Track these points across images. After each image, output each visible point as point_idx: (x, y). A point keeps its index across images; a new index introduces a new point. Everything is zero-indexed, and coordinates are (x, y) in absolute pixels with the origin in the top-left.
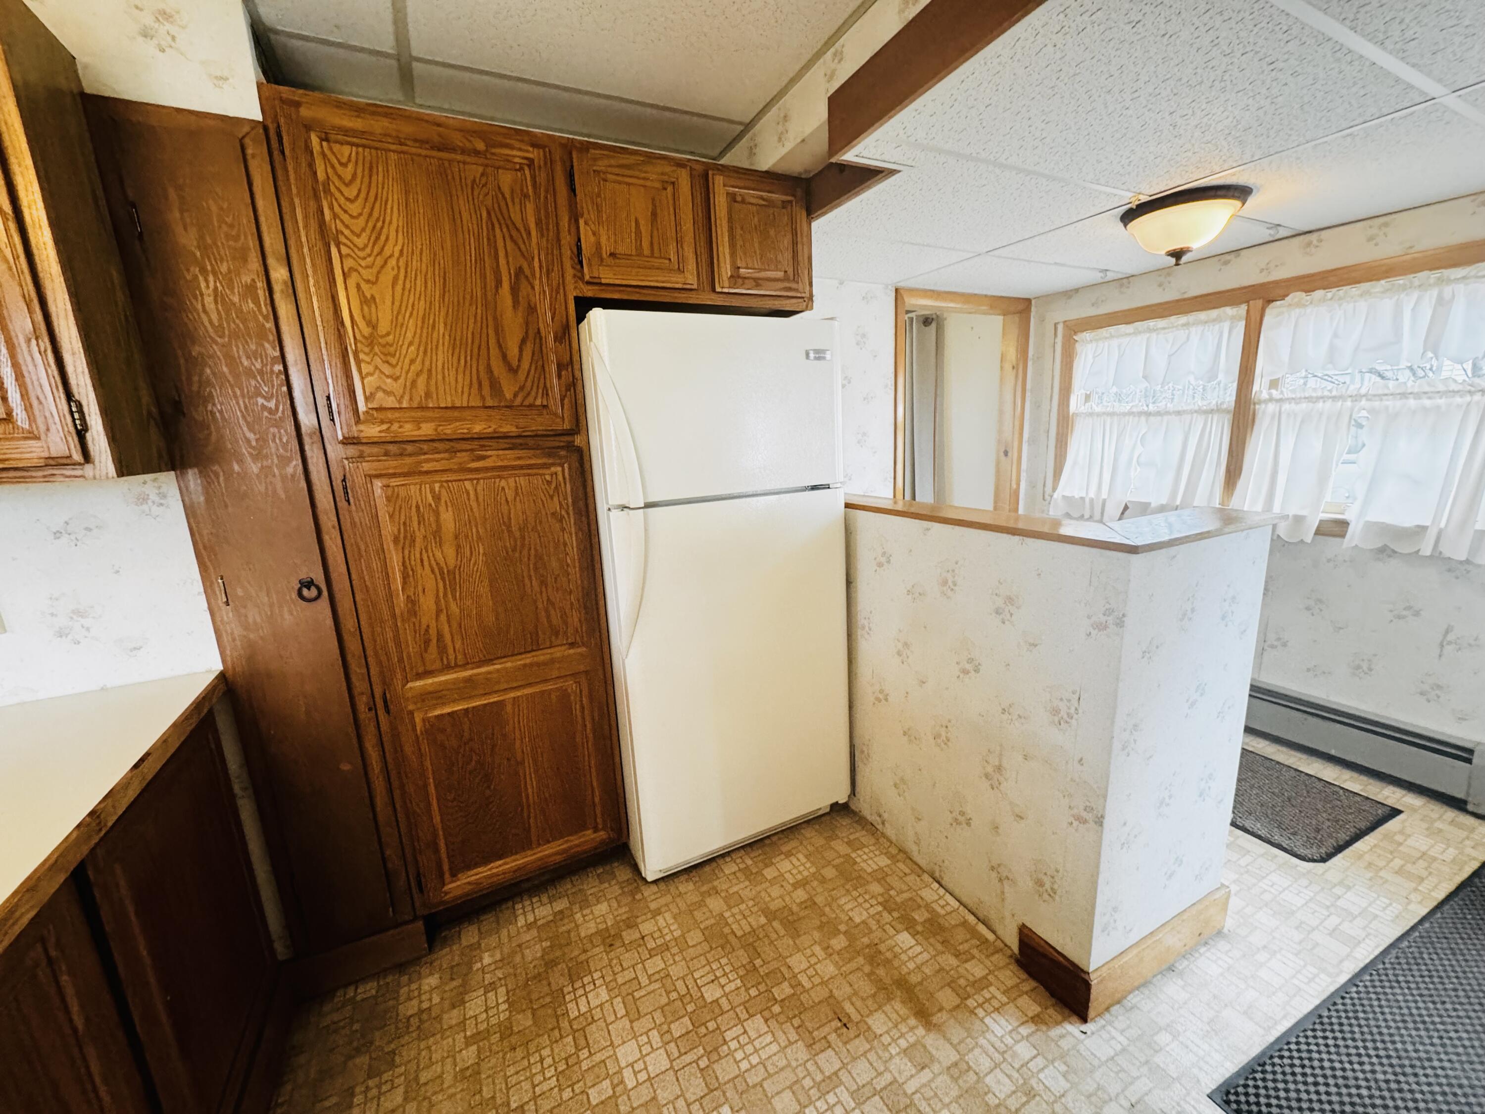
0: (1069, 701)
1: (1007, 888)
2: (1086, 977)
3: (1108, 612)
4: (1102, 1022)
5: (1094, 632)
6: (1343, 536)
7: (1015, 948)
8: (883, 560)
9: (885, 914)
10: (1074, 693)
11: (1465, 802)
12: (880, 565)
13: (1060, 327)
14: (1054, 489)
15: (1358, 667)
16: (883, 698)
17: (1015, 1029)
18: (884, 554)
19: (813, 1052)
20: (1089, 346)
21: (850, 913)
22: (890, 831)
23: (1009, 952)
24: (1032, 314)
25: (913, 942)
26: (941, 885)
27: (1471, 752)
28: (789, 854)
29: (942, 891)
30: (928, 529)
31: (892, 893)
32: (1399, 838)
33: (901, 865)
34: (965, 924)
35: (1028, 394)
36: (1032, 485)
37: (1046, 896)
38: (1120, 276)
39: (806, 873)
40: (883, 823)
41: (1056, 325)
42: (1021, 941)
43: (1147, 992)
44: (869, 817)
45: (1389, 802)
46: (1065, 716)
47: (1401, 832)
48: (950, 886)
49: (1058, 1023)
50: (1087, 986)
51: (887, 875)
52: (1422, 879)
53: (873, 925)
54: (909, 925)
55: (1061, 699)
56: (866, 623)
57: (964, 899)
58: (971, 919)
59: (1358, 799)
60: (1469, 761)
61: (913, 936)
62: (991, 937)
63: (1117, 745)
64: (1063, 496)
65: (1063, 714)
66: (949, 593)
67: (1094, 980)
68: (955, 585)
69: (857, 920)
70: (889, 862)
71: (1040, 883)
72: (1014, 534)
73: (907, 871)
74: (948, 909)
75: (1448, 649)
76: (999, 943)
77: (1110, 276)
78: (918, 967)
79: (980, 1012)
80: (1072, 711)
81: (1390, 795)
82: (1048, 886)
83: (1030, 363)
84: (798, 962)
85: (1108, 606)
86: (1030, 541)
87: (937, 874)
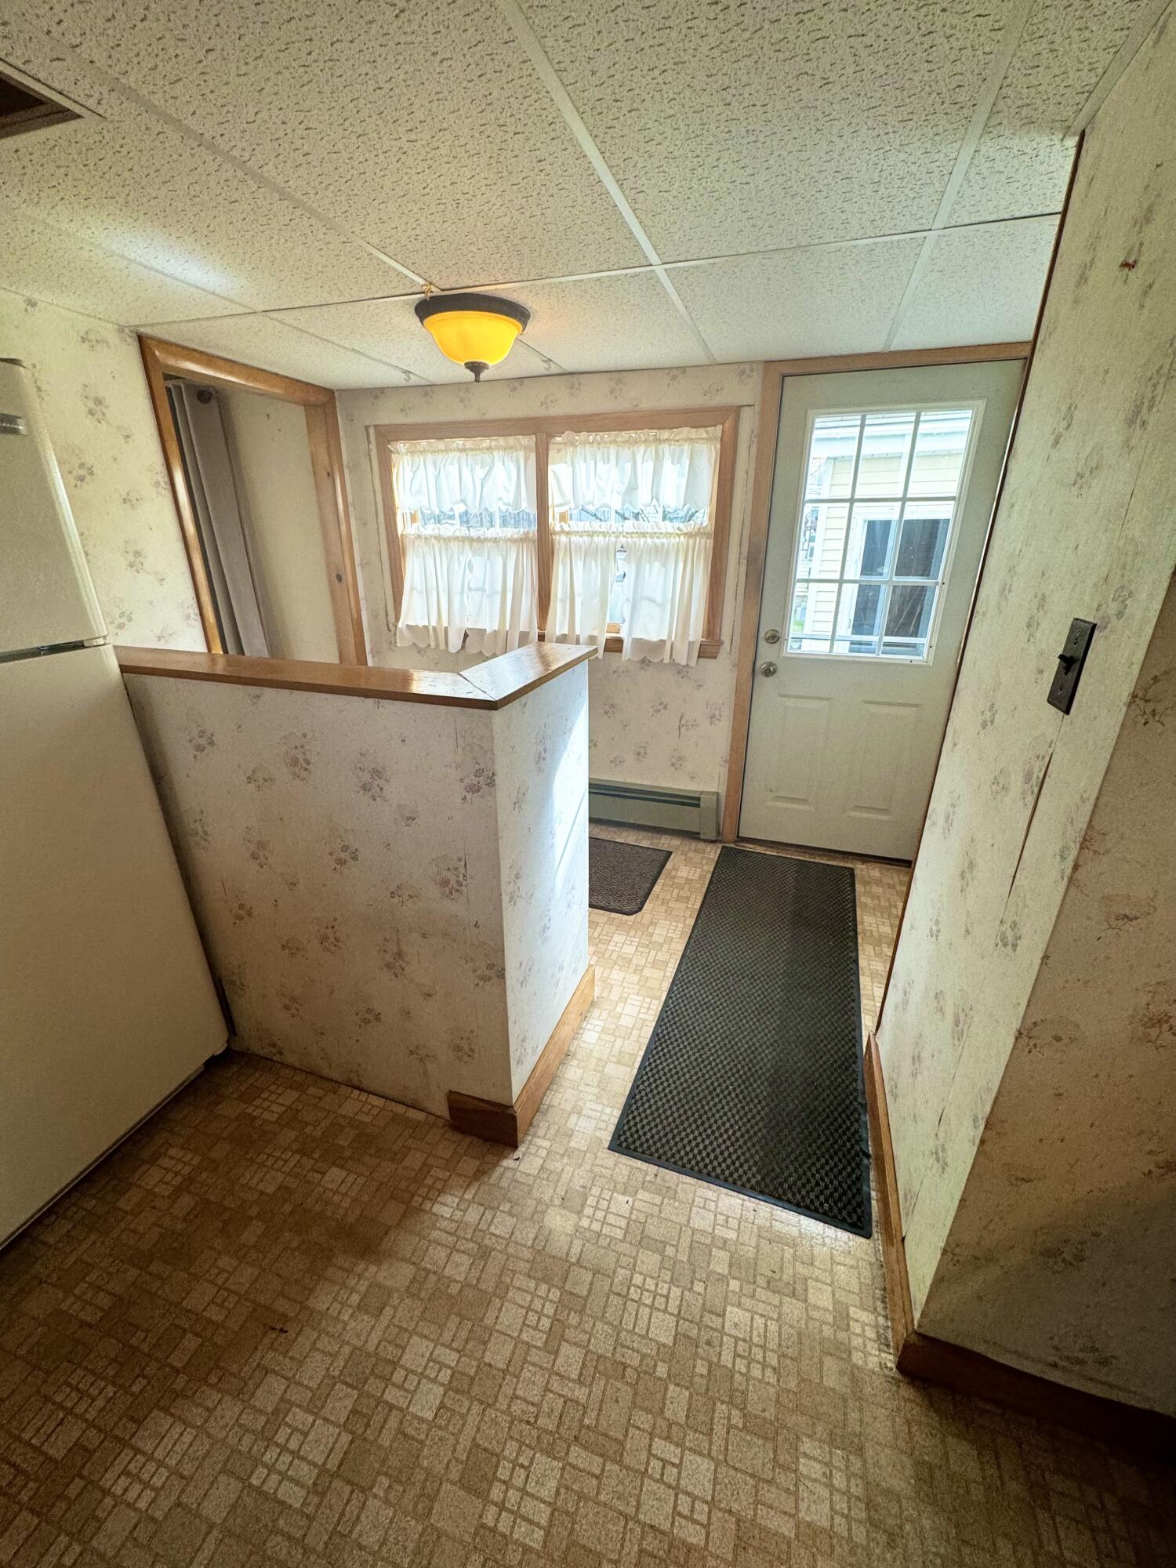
0: (456, 869)
1: (430, 1067)
2: (510, 1111)
3: (478, 773)
4: (529, 1138)
5: (469, 796)
6: (620, 651)
7: (446, 1114)
8: (203, 741)
9: (305, 1160)
10: (460, 860)
11: (699, 834)
12: (200, 748)
13: (372, 431)
14: (397, 619)
15: (639, 754)
16: (245, 913)
17: (462, 1198)
18: (202, 734)
19: (246, 1397)
20: (405, 458)
21: (261, 1187)
22: (291, 1059)
23: (441, 1123)
24: (338, 410)
25: (344, 1174)
26: (362, 1090)
27: (699, 799)
28: (152, 1161)
29: (364, 1097)
30: (258, 697)
31: (308, 1130)
32: (674, 873)
33: (312, 1091)
34: (396, 1118)
35: (351, 509)
36: (374, 616)
37: (466, 1058)
38: (423, 383)
39: (187, 1170)
40: (280, 1053)
41: (367, 428)
42: (451, 1108)
43: (555, 1087)
44: (262, 1053)
45: (665, 848)
46: (456, 886)
47: (674, 869)
48: (373, 1087)
49: (496, 1165)
50: (513, 1118)
51: (298, 1111)
52: (688, 898)
53: (292, 1183)
54: (335, 1157)
55: (449, 869)
56: (198, 826)
57: (388, 1092)
58: (400, 1109)
59: (650, 852)
60: (698, 806)
61: (342, 1167)
62: (420, 1116)
63: (505, 898)
64: (408, 626)
65: (453, 882)
66: (304, 774)
67: (518, 1110)
68: (308, 763)
69: (271, 1190)
70: (296, 1094)
71: (458, 1048)
72: (367, 697)
73: (321, 1093)
74: (375, 1112)
75: (683, 729)
76: (432, 1119)
77: (414, 381)
78: (354, 1200)
79: (427, 1205)
80: (461, 878)
81: (665, 842)
82: (466, 1048)
83: (346, 472)
84: (199, 1298)
85: (477, 767)
86: (386, 703)
87: (355, 1081)
